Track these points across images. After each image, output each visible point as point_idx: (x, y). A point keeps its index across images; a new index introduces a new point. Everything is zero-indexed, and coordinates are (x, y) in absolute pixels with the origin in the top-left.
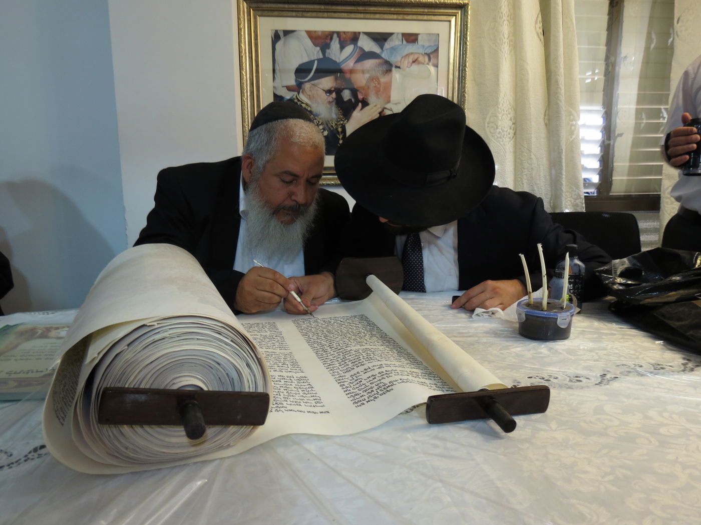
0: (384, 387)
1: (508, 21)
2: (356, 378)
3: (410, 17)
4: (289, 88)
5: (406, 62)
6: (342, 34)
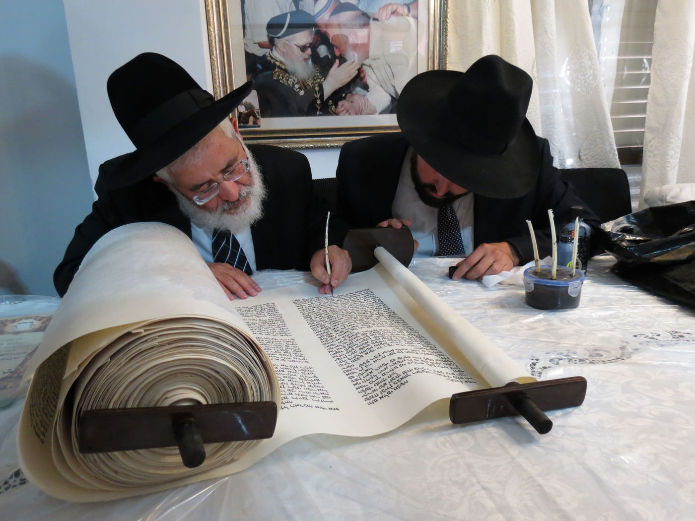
0: (397, 379)
2: (366, 369)
4: (261, 45)
5: (384, 14)
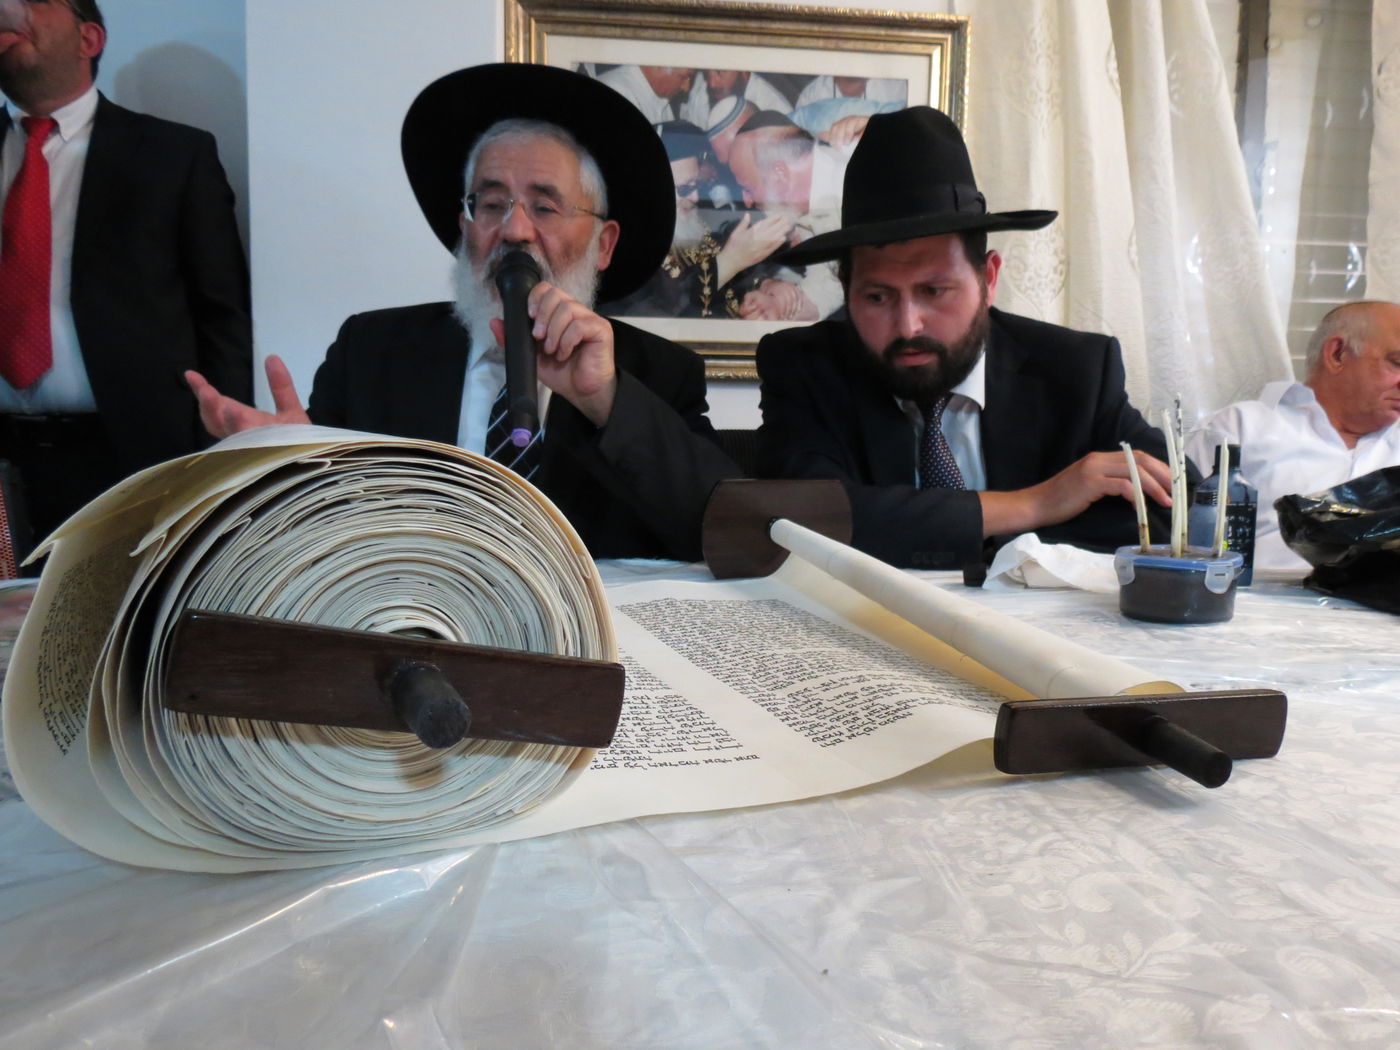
1: (1049, 56)
2: (804, 699)
6: (713, 74)
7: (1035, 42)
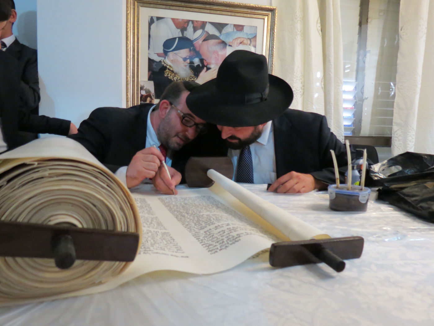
0: (232, 239)
1: (301, 21)
3: (239, 14)
6: (195, 22)
7: (297, 16)
